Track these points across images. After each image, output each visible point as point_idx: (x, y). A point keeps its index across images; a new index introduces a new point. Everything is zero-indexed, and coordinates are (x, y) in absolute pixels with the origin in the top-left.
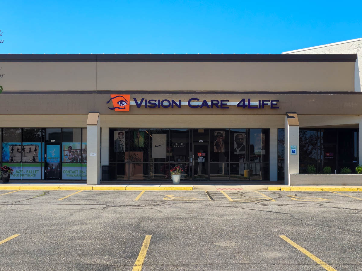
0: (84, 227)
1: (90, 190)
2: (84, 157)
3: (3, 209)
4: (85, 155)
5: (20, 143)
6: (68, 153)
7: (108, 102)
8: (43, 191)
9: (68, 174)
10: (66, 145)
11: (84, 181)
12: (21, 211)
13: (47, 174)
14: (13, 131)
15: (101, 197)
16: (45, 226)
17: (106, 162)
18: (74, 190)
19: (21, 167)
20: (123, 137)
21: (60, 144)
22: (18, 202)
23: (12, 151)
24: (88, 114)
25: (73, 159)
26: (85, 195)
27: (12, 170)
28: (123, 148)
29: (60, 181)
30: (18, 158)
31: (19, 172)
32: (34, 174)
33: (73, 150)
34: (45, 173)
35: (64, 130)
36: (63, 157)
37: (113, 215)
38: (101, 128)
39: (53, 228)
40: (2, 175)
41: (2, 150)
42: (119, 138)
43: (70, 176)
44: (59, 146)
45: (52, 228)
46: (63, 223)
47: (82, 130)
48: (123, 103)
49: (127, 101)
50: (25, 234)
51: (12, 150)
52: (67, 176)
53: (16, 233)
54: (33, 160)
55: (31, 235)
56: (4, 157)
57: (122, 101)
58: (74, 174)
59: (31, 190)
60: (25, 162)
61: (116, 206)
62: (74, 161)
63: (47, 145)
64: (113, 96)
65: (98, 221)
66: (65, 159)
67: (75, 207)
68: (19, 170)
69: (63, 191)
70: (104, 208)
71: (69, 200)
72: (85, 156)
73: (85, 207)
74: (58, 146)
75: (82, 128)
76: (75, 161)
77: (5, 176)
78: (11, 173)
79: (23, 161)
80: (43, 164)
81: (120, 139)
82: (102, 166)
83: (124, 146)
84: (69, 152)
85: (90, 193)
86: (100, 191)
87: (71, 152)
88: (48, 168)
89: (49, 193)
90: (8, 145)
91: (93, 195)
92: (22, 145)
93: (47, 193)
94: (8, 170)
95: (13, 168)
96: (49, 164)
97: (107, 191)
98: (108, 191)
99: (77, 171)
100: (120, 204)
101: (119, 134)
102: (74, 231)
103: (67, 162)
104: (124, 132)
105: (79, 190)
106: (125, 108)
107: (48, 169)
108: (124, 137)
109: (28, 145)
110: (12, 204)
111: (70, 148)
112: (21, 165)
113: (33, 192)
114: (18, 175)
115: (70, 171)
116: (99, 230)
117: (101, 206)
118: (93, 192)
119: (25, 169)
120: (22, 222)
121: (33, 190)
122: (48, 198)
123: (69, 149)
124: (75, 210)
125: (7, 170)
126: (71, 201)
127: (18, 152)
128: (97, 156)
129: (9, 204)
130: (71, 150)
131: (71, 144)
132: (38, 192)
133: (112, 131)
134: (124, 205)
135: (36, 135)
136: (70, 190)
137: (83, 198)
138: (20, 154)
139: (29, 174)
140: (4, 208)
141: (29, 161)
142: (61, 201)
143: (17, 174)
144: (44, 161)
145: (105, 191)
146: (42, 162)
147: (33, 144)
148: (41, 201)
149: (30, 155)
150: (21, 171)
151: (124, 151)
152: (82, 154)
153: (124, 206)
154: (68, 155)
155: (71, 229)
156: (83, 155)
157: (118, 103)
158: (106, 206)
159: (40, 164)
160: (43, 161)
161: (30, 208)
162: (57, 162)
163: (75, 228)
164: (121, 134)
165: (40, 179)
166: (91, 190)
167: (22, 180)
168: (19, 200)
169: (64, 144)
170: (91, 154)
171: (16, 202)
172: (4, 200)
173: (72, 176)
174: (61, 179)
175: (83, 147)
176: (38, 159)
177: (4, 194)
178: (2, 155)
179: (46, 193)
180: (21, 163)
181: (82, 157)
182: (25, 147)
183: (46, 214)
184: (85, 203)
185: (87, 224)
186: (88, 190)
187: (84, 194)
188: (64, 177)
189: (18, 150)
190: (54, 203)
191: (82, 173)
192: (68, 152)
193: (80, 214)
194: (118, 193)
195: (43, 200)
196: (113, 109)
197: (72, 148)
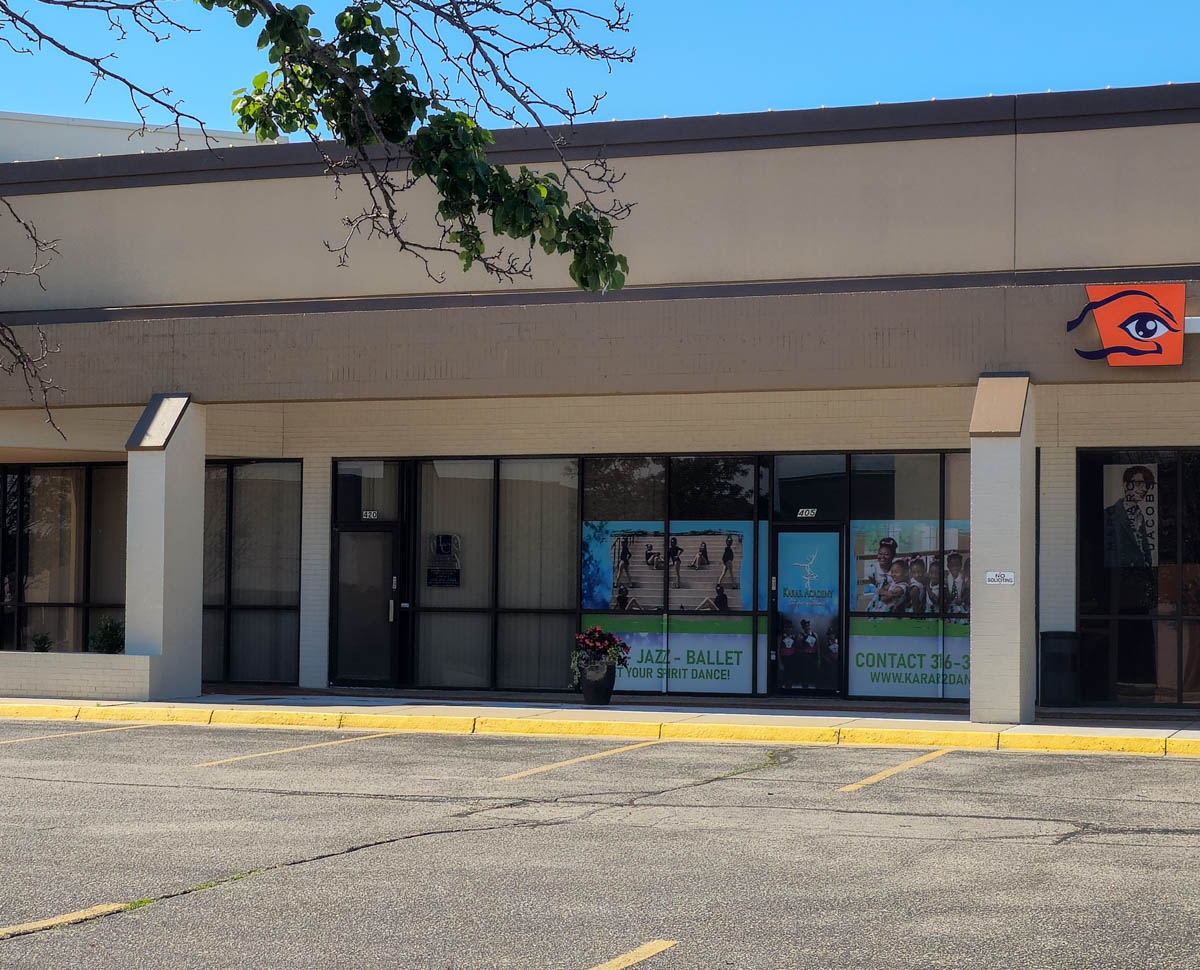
0: (975, 926)
1: (985, 750)
2: (954, 589)
3: (596, 820)
4: (959, 579)
5: (659, 526)
6: (880, 571)
7: (1071, 326)
8: (764, 748)
9: (875, 669)
10: (868, 532)
11: (956, 707)
12: (674, 835)
13: (781, 667)
14: (621, 469)
15: (1045, 782)
16: (788, 908)
17: (1063, 616)
18: (908, 747)
19: (665, 634)
20: (1150, 492)
21: (842, 528)
22: (655, 794)
23: (622, 562)
24: (976, 385)
25: (901, 600)
26: (964, 770)
27: (624, 646)
28: (1146, 544)
29: (845, 704)
30: (648, 592)
31: (655, 655)
32: (721, 667)
33: (900, 555)
34: (772, 666)
35: (860, 465)
36: (854, 591)
37: (1115, 875)
38: (1038, 450)
39: (827, 919)
40: (581, 669)
41: (582, 555)
42: (1130, 498)
43: (886, 678)
44: (835, 536)
45: (821, 923)
46: (871, 902)
47: (946, 462)
48: (1150, 325)
49: (1170, 316)
50: (699, 941)
51: (625, 555)
52: (874, 678)
53: (657, 932)
54: (717, 601)
55: (727, 945)
56: (591, 588)
57: (1142, 319)
58: (908, 671)
59: (707, 740)
60: (683, 612)
61: (1122, 831)
62: (906, 609)
63: (780, 534)
64: (1098, 291)
65: (1039, 898)
66: (866, 597)
67: (922, 829)
68: (653, 649)
69: (856, 750)
70: (1065, 837)
71: (888, 792)
72: (959, 587)
73: (971, 827)
74: (832, 539)
75: (944, 454)
76: (911, 610)
77: (595, 675)
78: (622, 661)
79: (674, 605)
80: (763, 622)
81: (1133, 504)
82: (1043, 634)
83: (1155, 535)
84: (882, 566)
85: (988, 762)
86: (1041, 756)
87: (895, 567)
88: (786, 640)
89: (791, 759)
90: (607, 532)
91: (1004, 771)
92: (667, 534)
93: (783, 759)
94: (609, 646)
95: (628, 637)
96: (789, 623)
97: (1070, 756)
98: (1076, 757)
99: (921, 656)
100: (1144, 825)
101: (1128, 477)
102: (924, 943)
103: (876, 615)
104: (1153, 468)
105: (931, 748)
106: (1159, 350)
107: (783, 645)
108: (1154, 491)
109: (694, 533)
110: (631, 803)
111: (889, 545)
112: (665, 623)
113: (721, 749)
114: (649, 672)
115: (889, 658)
116: (1050, 943)
117: (1049, 827)
118: (1001, 756)
119: (682, 645)
120: (681, 884)
121: (718, 741)
122: (791, 781)
123: (883, 550)
124: (921, 839)
125: (603, 645)
126: (898, 799)
127: (652, 564)
128: (1018, 587)
129: (620, 801)
130: (894, 554)
131: (894, 529)
132: (742, 750)
133: (1091, 464)
134: (1163, 826)
135: (722, 487)
136: (888, 746)
137: (956, 787)
138: (660, 574)
139: (700, 667)
140: (599, 821)
141: (699, 606)
142: (850, 796)
143: (643, 666)
144: (766, 609)
145: (1060, 756)
146: (755, 614)
147: (713, 529)
148: (761, 791)
149: (700, 579)
150: (664, 654)
151: (1155, 563)
152: (942, 575)
153: (1166, 831)
154: (880, 579)
155: (910, 931)
156: (950, 579)
157: (1123, 326)
158: (1072, 828)
159: (748, 620)
160: (764, 606)
161: (711, 826)
162: (827, 612)
163: (930, 926)
164: (1139, 477)
165: (750, 692)
166: (995, 750)
167: (669, 694)
168: (659, 784)
169: (857, 525)
170: (991, 575)
171: (650, 793)
172: (597, 784)
173: (896, 677)
174: (844, 694)
175: (952, 544)
176: (740, 599)
177: (592, 757)
178: (580, 582)
179: (780, 756)
180: (665, 615)
181: (943, 590)
182: (681, 542)
183: (786, 856)
184: (968, 808)
185: (987, 910)
186: (979, 749)
187: (960, 769)
188: (860, 682)
189: (648, 556)
190: (817, 806)
191: (944, 666)
192: (877, 564)
193: (950, 860)
194: (1130, 767)
195: (767, 790)
196: (1100, 355)
197: (895, 545)
